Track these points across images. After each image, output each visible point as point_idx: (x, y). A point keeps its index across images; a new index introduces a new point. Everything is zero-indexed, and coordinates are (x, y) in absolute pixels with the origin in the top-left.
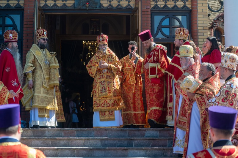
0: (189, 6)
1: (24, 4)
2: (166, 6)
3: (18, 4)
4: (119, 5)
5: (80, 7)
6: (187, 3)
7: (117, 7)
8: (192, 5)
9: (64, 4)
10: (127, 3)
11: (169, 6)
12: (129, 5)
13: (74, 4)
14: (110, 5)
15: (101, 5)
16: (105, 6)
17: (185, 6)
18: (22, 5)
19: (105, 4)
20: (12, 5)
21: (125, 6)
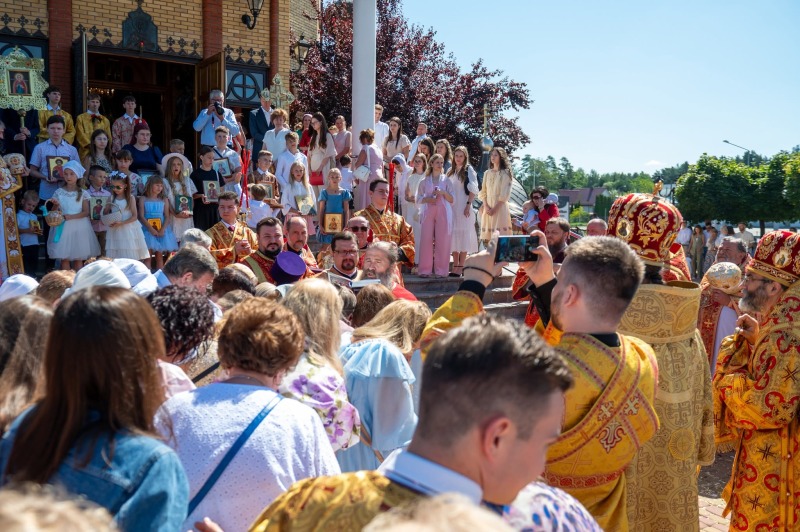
0: (268, 63)
1: (49, 32)
2: (240, 58)
3: (39, 31)
4: (183, 50)
5: (130, 47)
6: (265, 58)
7: (180, 53)
8: (271, 62)
9: (108, 41)
10: (192, 48)
11: (244, 60)
12: (195, 52)
13: (122, 42)
14: (171, 49)
15: (159, 47)
16: (165, 49)
17: (262, 62)
18: (45, 33)
19: (164, 48)
20: (29, 31)
21: (190, 52)
